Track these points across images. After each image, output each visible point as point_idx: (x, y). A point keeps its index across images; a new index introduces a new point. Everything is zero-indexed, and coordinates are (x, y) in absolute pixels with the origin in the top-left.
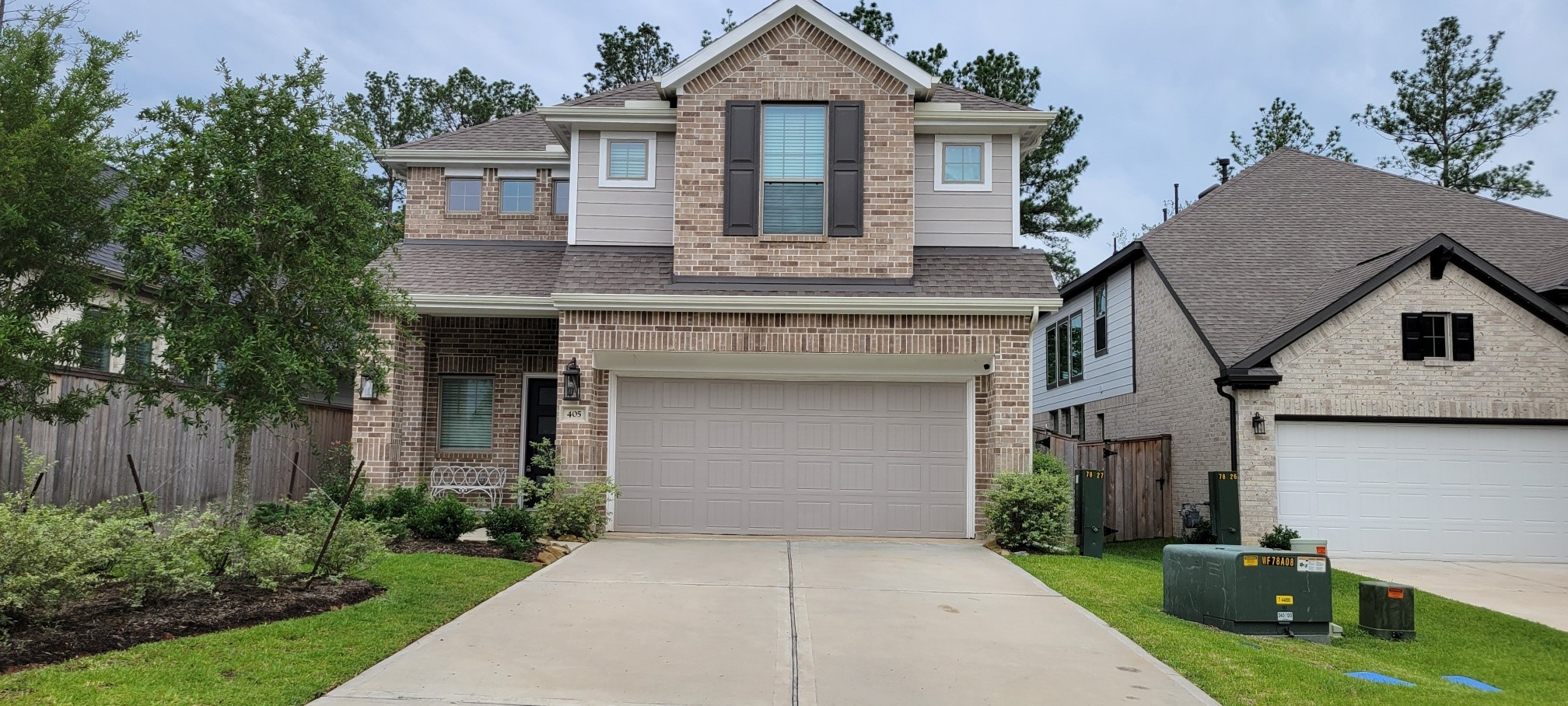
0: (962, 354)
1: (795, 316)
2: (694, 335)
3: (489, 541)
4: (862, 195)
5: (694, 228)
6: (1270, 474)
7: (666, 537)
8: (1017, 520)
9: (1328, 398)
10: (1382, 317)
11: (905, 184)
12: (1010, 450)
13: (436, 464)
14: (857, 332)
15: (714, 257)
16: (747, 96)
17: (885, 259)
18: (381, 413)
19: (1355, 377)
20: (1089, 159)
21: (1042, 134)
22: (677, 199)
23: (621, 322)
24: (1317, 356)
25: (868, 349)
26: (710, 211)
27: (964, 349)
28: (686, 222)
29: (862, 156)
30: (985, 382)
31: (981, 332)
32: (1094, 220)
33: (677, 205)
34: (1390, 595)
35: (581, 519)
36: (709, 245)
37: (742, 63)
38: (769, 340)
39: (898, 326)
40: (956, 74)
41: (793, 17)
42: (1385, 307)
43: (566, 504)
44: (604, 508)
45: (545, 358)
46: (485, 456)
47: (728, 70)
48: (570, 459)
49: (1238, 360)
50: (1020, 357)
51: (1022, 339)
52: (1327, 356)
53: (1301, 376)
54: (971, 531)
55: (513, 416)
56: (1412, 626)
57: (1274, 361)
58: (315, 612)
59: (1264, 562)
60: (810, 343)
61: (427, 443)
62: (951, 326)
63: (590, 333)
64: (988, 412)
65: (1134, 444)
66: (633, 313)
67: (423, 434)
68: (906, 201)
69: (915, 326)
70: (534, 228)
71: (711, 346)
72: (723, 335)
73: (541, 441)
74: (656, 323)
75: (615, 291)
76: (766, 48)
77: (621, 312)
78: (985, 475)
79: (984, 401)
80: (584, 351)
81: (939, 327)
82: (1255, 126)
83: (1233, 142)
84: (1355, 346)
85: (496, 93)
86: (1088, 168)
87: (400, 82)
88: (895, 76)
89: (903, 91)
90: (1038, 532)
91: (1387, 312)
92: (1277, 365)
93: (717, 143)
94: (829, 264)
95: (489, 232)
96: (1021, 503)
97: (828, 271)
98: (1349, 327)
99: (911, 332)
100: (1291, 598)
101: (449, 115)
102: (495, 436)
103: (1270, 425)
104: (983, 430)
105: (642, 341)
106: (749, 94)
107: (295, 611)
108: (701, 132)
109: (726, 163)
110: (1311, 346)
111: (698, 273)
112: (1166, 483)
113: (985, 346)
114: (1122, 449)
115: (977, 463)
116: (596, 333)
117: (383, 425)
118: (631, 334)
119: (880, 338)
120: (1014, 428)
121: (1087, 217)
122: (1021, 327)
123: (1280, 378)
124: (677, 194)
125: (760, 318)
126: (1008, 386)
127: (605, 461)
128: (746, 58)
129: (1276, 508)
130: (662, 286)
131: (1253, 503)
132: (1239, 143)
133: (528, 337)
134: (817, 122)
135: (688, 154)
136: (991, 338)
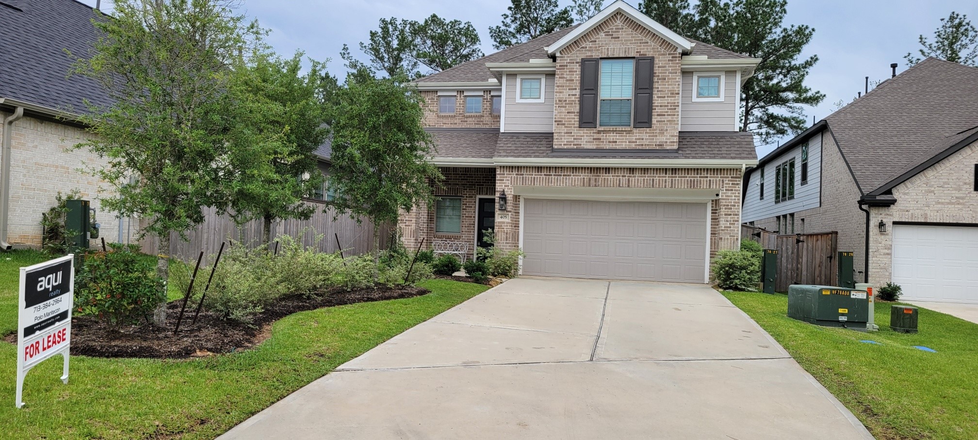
0: (703, 188)
1: (615, 169)
2: (563, 178)
3: (466, 276)
4: (652, 106)
5: (564, 124)
6: (888, 254)
7: (547, 278)
8: (728, 274)
9: (926, 212)
10: (962, 166)
11: (675, 100)
12: (728, 239)
13: (434, 240)
14: (647, 177)
15: (574, 139)
16: (592, 56)
17: (663, 139)
18: (411, 215)
19: (943, 201)
20: (819, 57)
21: (754, 69)
22: (556, 110)
23: (527, 172)
24: (921, 188)
25: (653, 186)
26: (572, 115)
27: (705, 185)
28: (560, 121)
29: (652, 85)
30: (716, 202)
31: (714, 177)
32: (821, 95)
33: (555, 112)
34: (905, 312)
35: (507, 268)
36: (571, 133)
37: (591, 39)
38: (602, 181)
39: (669, 174)
40: (732, 6)
41: (617, 13)
42: (964, 160)
43: (500, 260)
44: (517, 263)
45: (487, 188)
46: (457, 237)
47: (582, 42)
48: (501, 239)
49: (871, 191)
50: (735, 190)
51: (736, 181)
52: (927, 188)
53: (910, 200)
54: (707, 280)
55: (471, 217)
56: (916, 327)
57: (894, 191)
58: (408, 297)
59: (833, 293)
60: (623, 183)
61: (429, 229)
62: (697, 174)
63: (511, 177)
64: (717, 219)
65: (815, 237)
66: (533, 167)
67: (428, 225)
68: (675, 109)
69: (679, 174)
70: (482, 121)
71: (572, 184)
72: (578, 178)
73: (487, 230)
74: (544, 172)
75: (524, 157)
76: (603, 30)
77: (527, 167)
78: (715, 251)
79: (716, 213)
80: (508, 186)
81: (691, 174)
82: (937, 30)
83: (920, 42)
84: (945, 183)
85: (451, 27)
86: (818, 62)
87: (398, 23)
88: (671, 43)
89: (675, 50)
90: (739, 280)
91: (965, 164)
92: (896, 193)
93: (577, 80)
94: (633, 142)
95: (459, 124)
96: (732, 266)
97: (633, 146)
98: (941, 172)
99: (676, 177)
100: (847, 310)
101: (425, 41)
102: (463, 227)
103: (889, 227)
104: (715, 228)
105: (537, 181)
106: (594, 54)
107: (402, 296)
108: (568, 75)
109: (581, 91)
110: (917, 183)
111: (565, 147)
112: (833, 259)
113: (716, 185)
114: (807, 239)
115: (711, 245)
116: (514, 177)
117: (411, 221)
118: (531, 178)
119: (659, 180)
120: (730, 227)
121: (816, 93)
122: (736, 174)
123: (895, 201)
124: (556, 107)
125: (598, 169)
126: (728, 205)
127: (518, 240)
128: (592, 36)
129: (891, 273)
130: (547, 154)
131: (877, 270)
132: (925, 42)
133: (479, 177)
134: (629, 68)
135: (561, 86)
136: (720, 180)
